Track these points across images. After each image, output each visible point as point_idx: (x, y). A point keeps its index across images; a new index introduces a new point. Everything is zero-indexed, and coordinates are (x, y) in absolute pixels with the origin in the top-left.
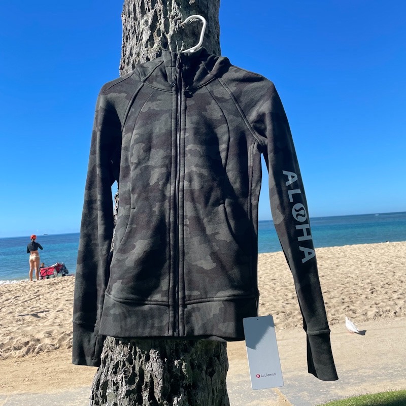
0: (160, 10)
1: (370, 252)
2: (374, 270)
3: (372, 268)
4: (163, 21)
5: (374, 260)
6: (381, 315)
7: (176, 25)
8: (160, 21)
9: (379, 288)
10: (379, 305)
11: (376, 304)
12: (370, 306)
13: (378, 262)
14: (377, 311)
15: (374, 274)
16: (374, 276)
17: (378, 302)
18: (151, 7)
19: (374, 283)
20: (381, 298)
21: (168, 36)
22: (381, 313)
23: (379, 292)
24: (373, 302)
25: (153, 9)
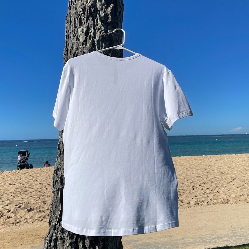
0: (91, 25)
1: (193, 162)
2: (195, 174)
3: (193, 173)
4: (93, 31)
5: (195, 167)
6: (198, 204)
7: (100, 34)
8: (91, 31)
9: (198, 186)
10: (198, 197)
11: (196, 197)
12: (192, 198)
13: (197, 169)
14: (196, 201)
15: (195, 177)
17: (197, 195)
18: (85, 22)
19: (195, 183)
20: (199, 193)
21: (96, 40)
22: (199, 202)
23: (198, 189)
24: (194, 195)
25: (87, 23)
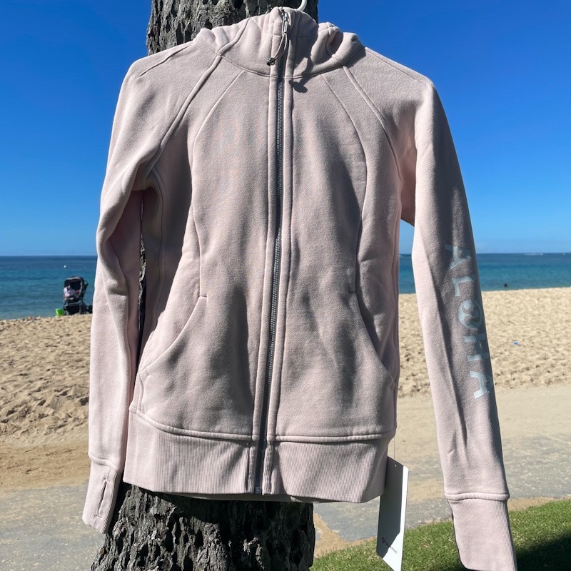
2: (408, 330)
3: (405, 327)
5: (407, 316)
6: (419, 390)
9: (415, 354)
10: (417, 377)
11: (413, 375)
12: (405, 377)
13: (412, 319)
14: (415, 384)
15: (409, 336)
16: (409, 338)
17: (415, 373)
19: (410, 347)
20: (418, 368)
22: (420, 387)
23: (416, 360)
24: (410, 373)
